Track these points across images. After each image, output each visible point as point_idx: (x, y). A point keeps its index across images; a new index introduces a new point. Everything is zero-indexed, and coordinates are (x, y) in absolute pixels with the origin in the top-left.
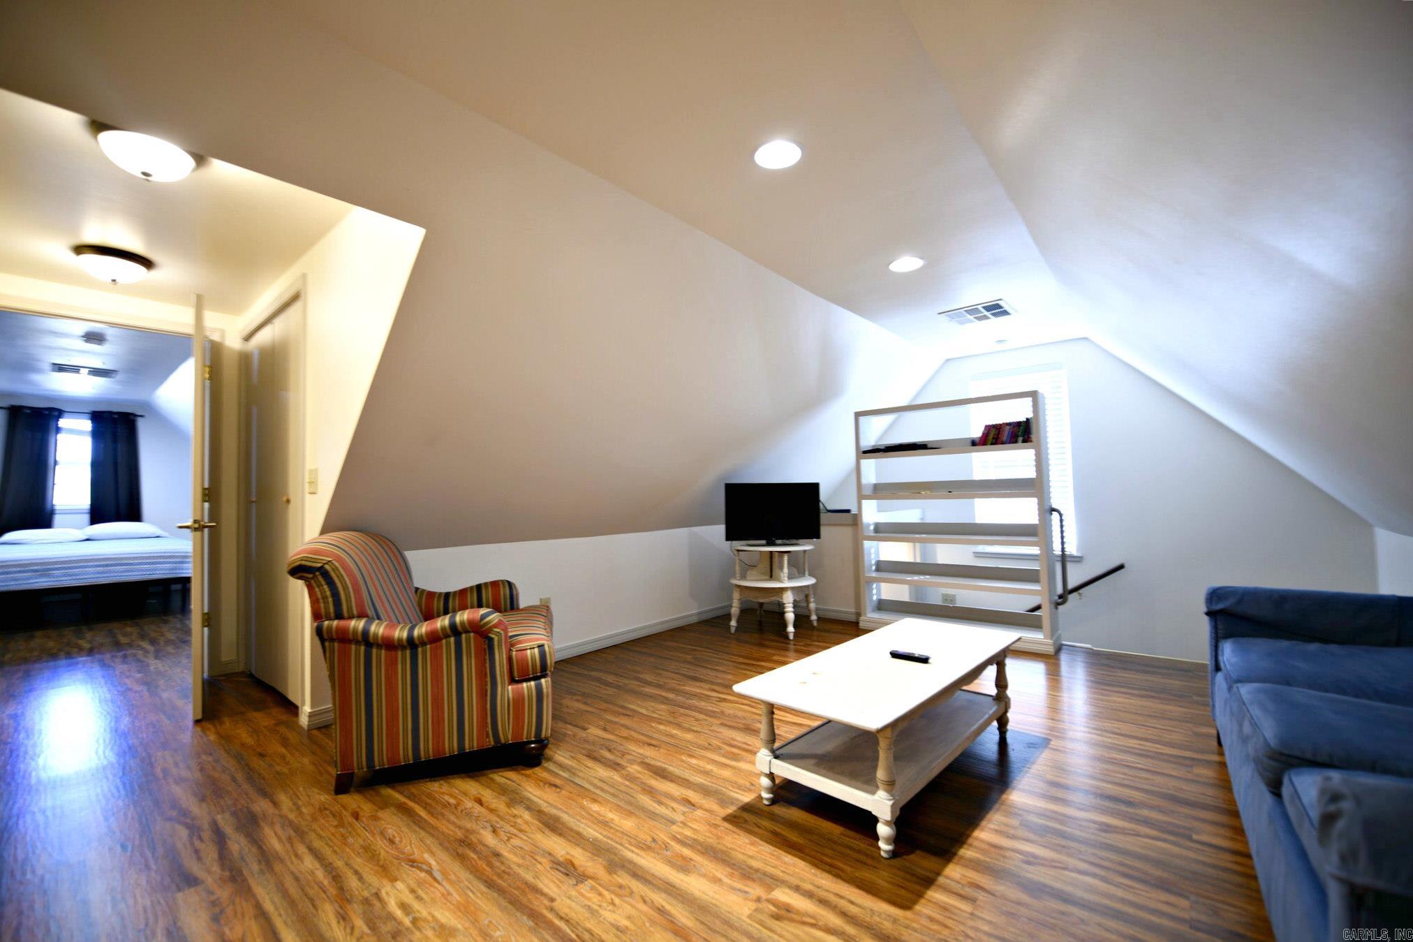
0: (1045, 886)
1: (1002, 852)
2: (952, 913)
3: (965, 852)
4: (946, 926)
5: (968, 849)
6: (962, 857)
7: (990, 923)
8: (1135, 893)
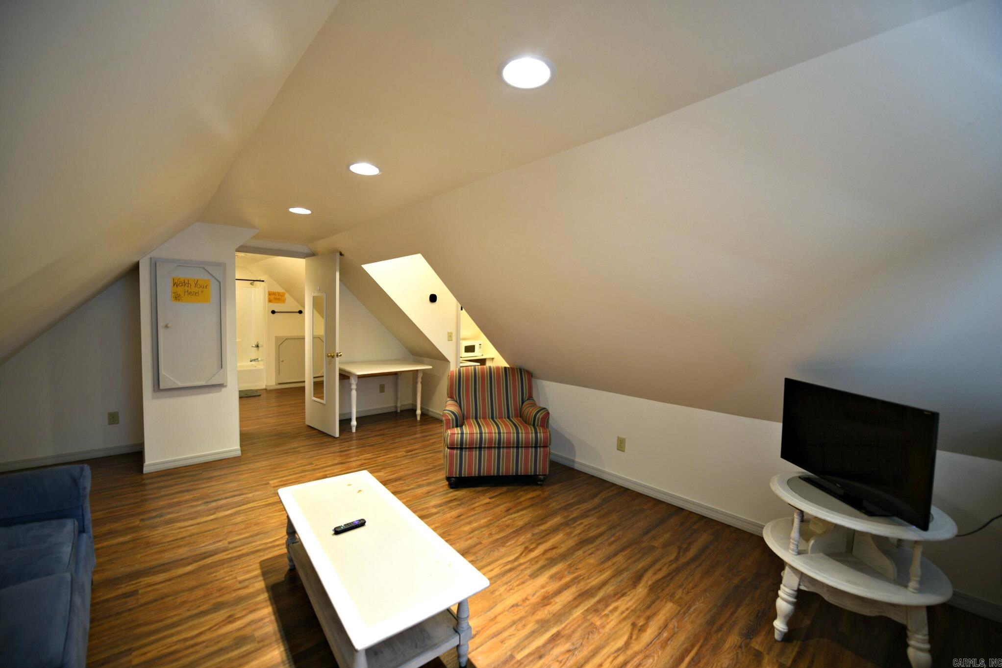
0: (215, 612)
1: (248, 611)
2: (244, 573)
3: (265, 596)
4: (241, 568)
5: (265, 598)
6: (263, 592)
7: (227, 581)
8: (166, 645)
